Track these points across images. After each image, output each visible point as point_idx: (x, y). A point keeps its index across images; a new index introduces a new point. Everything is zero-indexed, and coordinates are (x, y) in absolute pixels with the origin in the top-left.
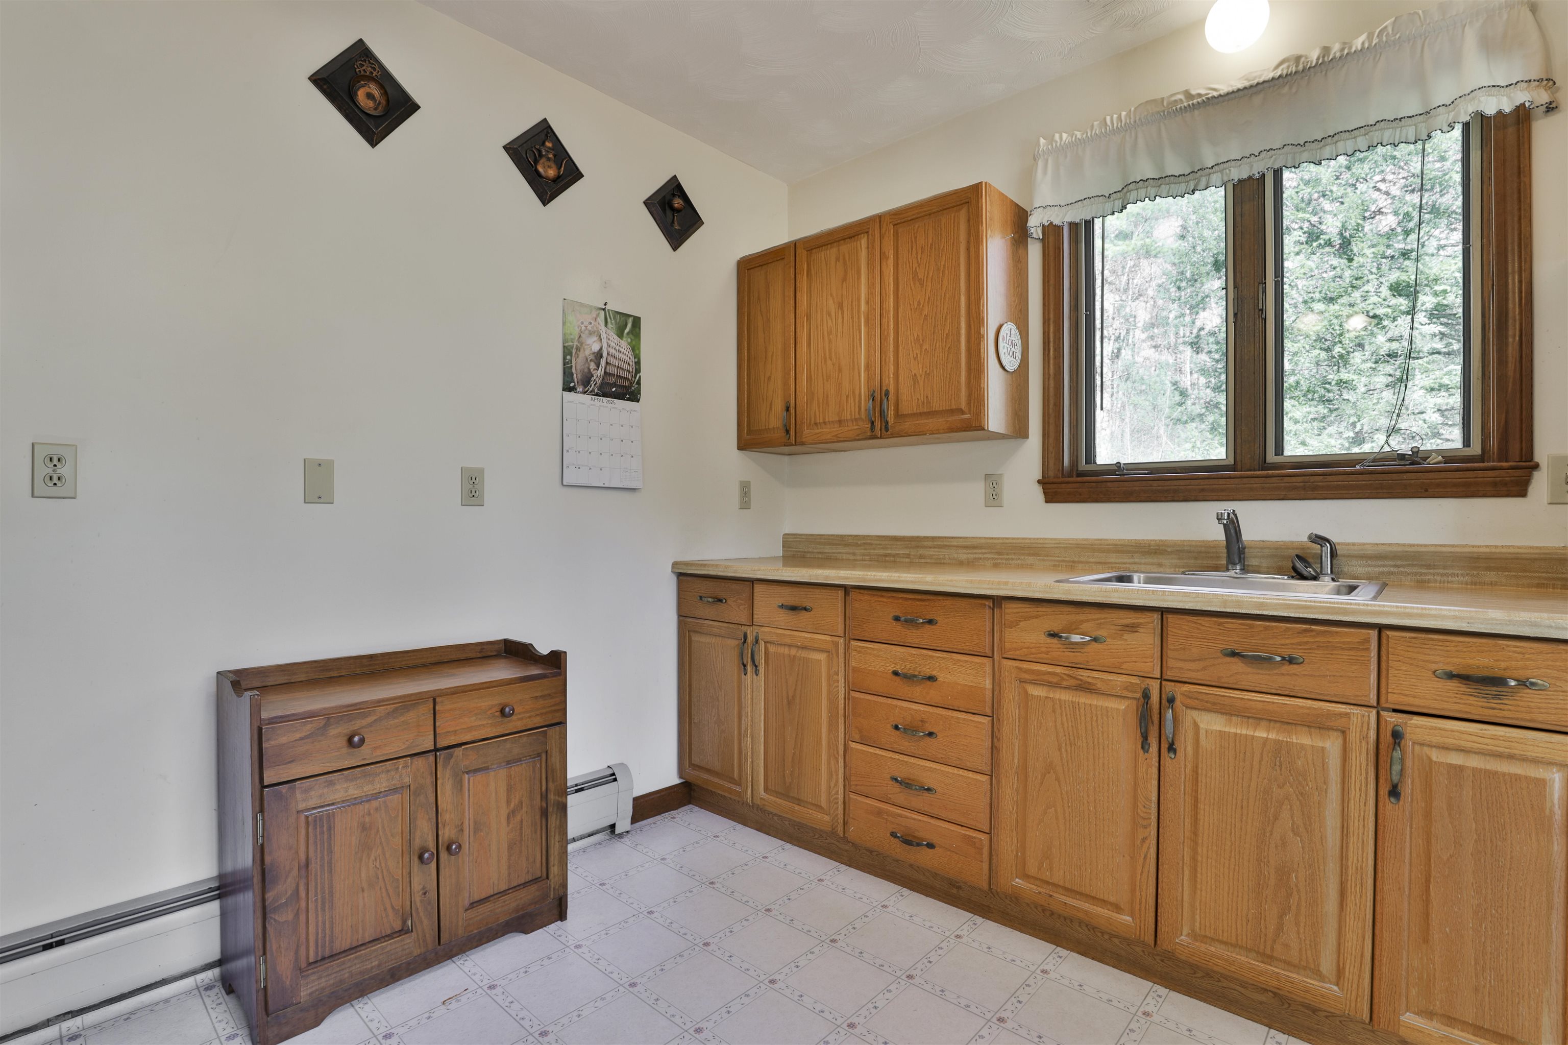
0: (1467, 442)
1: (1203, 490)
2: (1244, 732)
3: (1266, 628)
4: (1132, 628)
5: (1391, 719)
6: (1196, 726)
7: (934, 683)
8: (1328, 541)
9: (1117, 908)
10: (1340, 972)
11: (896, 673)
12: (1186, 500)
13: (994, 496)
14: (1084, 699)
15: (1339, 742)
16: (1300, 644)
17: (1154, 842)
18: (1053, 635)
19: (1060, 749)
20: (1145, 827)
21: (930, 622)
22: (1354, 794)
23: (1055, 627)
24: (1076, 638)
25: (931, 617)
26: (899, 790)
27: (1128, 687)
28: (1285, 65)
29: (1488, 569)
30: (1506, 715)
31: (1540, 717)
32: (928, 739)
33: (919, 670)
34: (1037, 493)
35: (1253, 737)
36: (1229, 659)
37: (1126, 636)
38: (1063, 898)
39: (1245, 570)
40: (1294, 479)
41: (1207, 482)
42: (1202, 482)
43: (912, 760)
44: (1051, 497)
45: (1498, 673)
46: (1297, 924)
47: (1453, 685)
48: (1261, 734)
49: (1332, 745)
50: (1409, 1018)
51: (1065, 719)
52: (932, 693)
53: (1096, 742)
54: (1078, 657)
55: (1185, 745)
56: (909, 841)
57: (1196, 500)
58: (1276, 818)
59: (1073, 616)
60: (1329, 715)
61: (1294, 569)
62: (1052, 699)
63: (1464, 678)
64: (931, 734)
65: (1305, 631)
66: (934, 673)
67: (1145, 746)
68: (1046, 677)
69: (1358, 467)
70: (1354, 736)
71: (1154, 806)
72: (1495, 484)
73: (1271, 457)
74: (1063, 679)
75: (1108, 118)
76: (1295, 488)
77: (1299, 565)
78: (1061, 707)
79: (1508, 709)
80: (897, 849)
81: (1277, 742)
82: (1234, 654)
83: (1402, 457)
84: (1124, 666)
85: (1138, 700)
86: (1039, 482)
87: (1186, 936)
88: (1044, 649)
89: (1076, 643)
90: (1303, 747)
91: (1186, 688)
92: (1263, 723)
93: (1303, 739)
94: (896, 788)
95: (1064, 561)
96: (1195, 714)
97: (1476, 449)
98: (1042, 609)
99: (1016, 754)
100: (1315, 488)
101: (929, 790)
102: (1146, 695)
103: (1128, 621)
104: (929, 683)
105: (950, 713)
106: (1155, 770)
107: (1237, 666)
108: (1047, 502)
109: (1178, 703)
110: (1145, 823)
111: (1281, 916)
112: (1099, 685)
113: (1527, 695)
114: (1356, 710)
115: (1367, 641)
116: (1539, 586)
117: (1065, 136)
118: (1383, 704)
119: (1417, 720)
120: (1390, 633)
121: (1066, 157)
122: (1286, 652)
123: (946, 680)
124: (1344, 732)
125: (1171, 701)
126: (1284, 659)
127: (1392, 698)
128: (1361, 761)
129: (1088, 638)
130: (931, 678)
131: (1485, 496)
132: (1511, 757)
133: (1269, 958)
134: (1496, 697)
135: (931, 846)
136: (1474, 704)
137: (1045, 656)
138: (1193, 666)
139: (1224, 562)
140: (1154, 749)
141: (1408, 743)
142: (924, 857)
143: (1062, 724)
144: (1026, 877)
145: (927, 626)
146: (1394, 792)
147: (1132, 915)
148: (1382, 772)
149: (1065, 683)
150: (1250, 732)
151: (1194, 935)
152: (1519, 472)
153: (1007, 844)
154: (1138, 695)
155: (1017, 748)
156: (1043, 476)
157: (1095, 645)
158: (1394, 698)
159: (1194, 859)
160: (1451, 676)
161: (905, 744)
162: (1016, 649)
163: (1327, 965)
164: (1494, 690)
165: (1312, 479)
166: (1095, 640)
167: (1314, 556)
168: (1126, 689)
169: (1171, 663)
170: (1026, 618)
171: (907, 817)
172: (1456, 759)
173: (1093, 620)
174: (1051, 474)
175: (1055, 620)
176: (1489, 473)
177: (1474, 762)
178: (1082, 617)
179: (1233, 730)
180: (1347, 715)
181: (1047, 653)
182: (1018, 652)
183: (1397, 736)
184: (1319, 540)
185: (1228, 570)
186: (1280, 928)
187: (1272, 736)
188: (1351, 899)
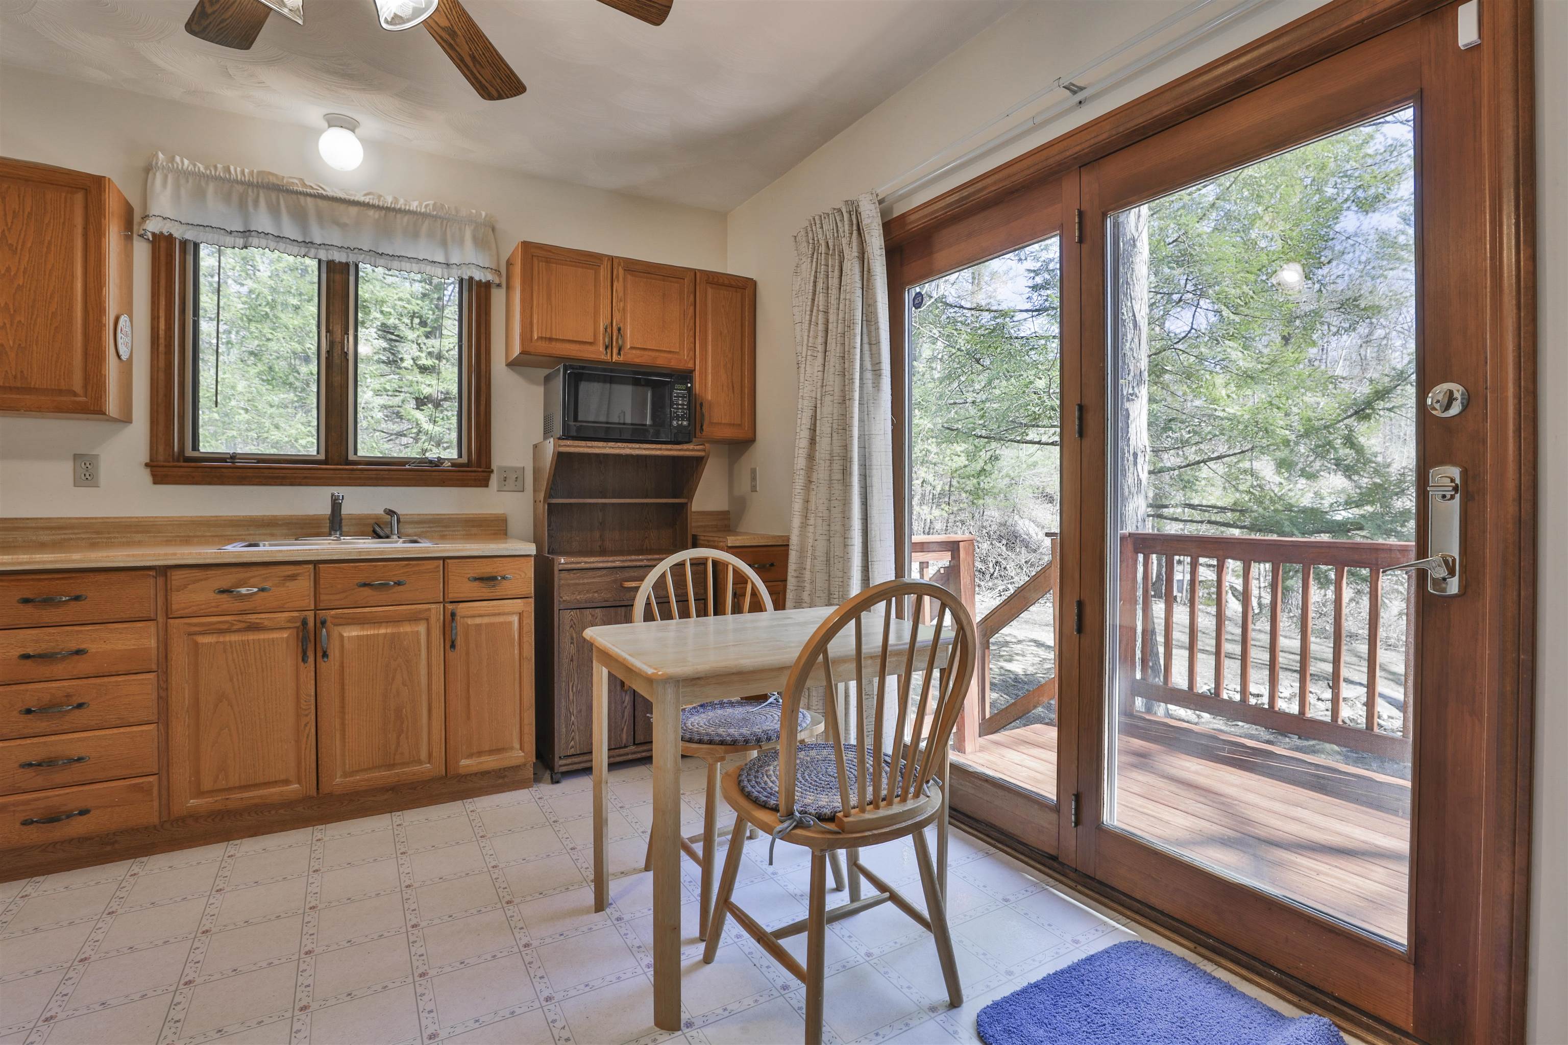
0: (460, 455)
1: (305, 478)
2: (372, 632)
3: (384, 566)
4: (293, 577)
5: (450, 607)
6: (341, 637)
7: (84, 656)
8: (394, 513)
9: (287, 782)
10: (430, 755)
11: (26, 657)
12: (292, 484)
13: (87, 476)
14: (252, 637)
15: (425, 625)
16: (404, 573)
17: (314, 724)
18: (223, 592)
19: (231, 680)
20: (307, 715)
21: (77, 598)
22: (434, 652)
23: (225, 585)
24: (244, 591)
25: (78, 593)
26: (34, 774)
27: (291, 620)
28: (371, 197)
29: (473, 526)
30: (498, 594)
31: (509, 593)
32: (77, 712)
33: (61, 647)
34: (145, 476)
35: (378, 635)
36: (362, 589)
37: (288, 584)
38: (239, 796)
39: (341, 535)
40: (370, 472)
41: (309, 472)
42: (305, 472)
43: (53, 738)
44: (158, 479)
45: (494, 574)
46: (407, 738)
47: (476, 583)
48: (382, 631)
49: (422, 628)
50: (464, 762)
51: (235, 655)
52: (82, 666)
53: (264, 666)
54: (246, 605)
55: (334, 653)
56: (52, 818)
57: (300, 485)
58: (393, 679)
59: (242, 574)
60: (420, 611)
61: (374, 531)
62: (224, 643)
63: (481, 579)
64: (80, 706)
65: (407, 565)
66: (83, 646)
67: (304, 659)
68: (217, 626)
69: (407, 467)
70: (433, 620)
71: (313, 699)
72: (475, 480)
73: (351, 457)
74: (233, 625)
75: (232, 168)
76: (371, 479)
77: (378, 529)
78: (231, 647)
79: (499, 592)
80: (34, 835)
81: (393, 634)
82: (365, 585)
83: (431, 462)
84: (286, 606)
85: (297, 628)
86: (147, 465)
87: (341, 777)
88: (213, 604)
89: (246, 595)
90: (406, 633)
91: (333, 612)
92: (384, 624)
93: (406, 628)
94: (30, 772)
95: (178, 536)
96: (340, 628)
97: (464, 459)
98: (210, 573)
99: (187, 696)
100: (383, 479)
101: (80, 759)
102: (304, 623)
103: (290, 573)
104: (76, 657)
105: (106, 679)
106: (313, 674)
107: (367, 591)
108: (155, 483)
109: (328, 623)
110: (307, 712)
111: (398, 737)
112: (266, 623)
113: (505, 583)
114: (433, 606)
115: (438, 567)
116: (494, 534)
117: (186, 162)
118: (447, 600)
119: (461, 605)
120: (449, 561)
121: (188, 182)
122: (396, 579)
123: (99, 650)
124: (427, 620)
125: (323, 623)
126: (395, 583)
127: (451, 595)
128: (437, 633)
129: (255, 590)
130: (79, 652)
131: (471, 486)
132: (499, 614)
133: (391, 766)
134: (494, 586)
135: (83, 812)
136: (485, 592)
137: (215, 609)
138: (338, 597)
139: (327, 530)
140: (311, 659)
141: (458, 618)
142: (78, 827)
143: (233, 660)
144: (200, 794)
145: (72, 603)
146: (453, 646)
147: (299, 782)
148: (447, 636)
149: (235, 627)
150: (376, 632)
151: (345, 775)
152: (485, 474)
153: (181, 775)
154: (298, 624)
155: (187, 691)
156: (151, 460)
157: (262, 594)
158: (452, 596)
159: (343, 724)
160: (476, 579)
161: (42, 725)
162: (184, 609)
163: (424, 755)
164: (492, 583)
165: (382, 473)
166: (262, 590)
167: (386, 523)
168: (289, 621)
169: (323, 597)
170: (194, 582)
171: (48, 797)
172: (478, 621)
173: (260, 575)
174: (161, 457)
175: (225, 580)
176: (473, 474)
177: (486, 620)
178: (249, 574)
179: (365, 633)
180: (429, 609)
181: (217, 607)
182: (186, 611)
183: (453, 615)
184: (390, 513)
185: (330, 535)
186: (398, 743)
187: (389, 631)
188: (434, 712)
